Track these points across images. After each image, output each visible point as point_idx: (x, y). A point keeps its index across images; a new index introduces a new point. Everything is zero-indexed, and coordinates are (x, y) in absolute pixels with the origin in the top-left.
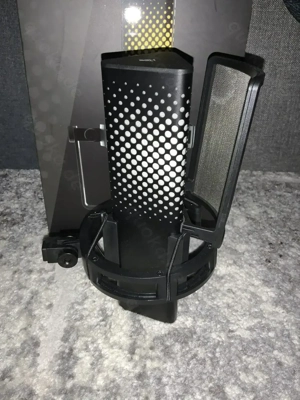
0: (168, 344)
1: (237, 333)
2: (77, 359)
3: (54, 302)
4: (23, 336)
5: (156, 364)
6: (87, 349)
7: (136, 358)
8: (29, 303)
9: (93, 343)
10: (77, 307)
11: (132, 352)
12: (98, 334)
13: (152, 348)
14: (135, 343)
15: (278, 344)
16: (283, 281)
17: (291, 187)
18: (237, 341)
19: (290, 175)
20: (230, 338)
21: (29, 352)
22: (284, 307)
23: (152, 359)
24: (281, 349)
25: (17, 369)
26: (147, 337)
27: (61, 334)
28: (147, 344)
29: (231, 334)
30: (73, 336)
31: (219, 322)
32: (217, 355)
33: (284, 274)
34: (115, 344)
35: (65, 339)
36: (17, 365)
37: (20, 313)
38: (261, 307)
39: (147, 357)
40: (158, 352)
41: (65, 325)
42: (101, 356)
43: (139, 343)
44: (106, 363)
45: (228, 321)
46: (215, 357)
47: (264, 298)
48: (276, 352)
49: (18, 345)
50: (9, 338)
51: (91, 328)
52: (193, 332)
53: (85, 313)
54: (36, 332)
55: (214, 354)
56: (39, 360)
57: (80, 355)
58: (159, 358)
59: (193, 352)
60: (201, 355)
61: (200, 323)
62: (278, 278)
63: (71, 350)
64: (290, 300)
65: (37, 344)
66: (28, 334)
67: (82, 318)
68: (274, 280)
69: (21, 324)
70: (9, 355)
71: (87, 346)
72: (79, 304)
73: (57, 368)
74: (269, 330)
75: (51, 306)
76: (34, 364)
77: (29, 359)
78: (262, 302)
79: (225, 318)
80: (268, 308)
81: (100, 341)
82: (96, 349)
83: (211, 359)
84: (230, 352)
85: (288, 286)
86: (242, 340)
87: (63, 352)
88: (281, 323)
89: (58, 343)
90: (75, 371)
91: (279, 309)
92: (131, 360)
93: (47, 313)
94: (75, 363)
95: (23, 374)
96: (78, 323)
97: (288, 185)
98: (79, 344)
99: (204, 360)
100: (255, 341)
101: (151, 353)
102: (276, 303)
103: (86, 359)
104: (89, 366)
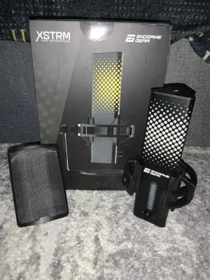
0: (117, 259)
1: (159, 253)
2: (63, 267)
3: (49, 231)
4: (30, 253)
5: (109, 271)
6: (68, 261)
7: (98, 267)
8: (33, 232)
9: (72, 257)
10: (62, 235)
11: (95, 264)
12: (75, 252)
13: (107, 261)
14: (97, 258)
15: (184, 260)
16: (189, 220)
17: (197, 157)
18: (159, 258)
19: (197, 149)
20: (154, 256)
21: (34, 263)
22: (189, 237)
23: (107, 268)
24: (185, 264)
25: (27, 273)
26: (104, 254)
27: (53, 252)
28: (105, 259)
29: (155, 253)
30: (60, 253)
31: (148, 246)
32: (146, 266)
33: (190, 215)
34: (85, 258)
35: (55, 255)
36: (27, 270)
37: (29, 238)
38: (175, 236)
39: (104, 267)
40: (111, 264)
41: (55, 246)
42: (77, 266)
43: (99, 258)
44: (80, 270)
45: (154, 245)
46: (145, 267)
47: (176, 231)
48: (182, 265)
49: (28, 258)
50: (22, 253)
51: (71, 248)
52: (132, 252)
53: (67, 239)
54: (38, 250)
55: (144, 265)
56: (40, 267)
57: (65, 265)
58: (112, 267)
59: (132, 264)
60: (137, 266)
61: (137, 246)
62: (186, 218)
63: (59, 261)
64: (192, 232)
65: (39, 258)
66: (33, 251)
67: (65, 242)
68: (183, 219)
69: (29, 245)
70: (22, 264)
71: (69, 259)
72: (64, 233)
73: (51, 272)
74: (178, 251)
75: (46, 234)
76: (37, 269)
77: (34, 267)
78: (175, 233)
79: (152, 243)
80: (179, 237)
81: (76, 256)
82: (74, 261)
83: (143, 268)
84: (154, 264)
85: (191, 223)
86: (162, 257)
87: (54, 263)
88: (186, 247)
89: (52, 257)
90: (62, 274)
91: (185, 239)
92: (95, 268)
93: (44, 238)
94: (62, 269)
95: (31, 276)
96: (63, 245)
97: (195, 155)
98: (64, 258)
99: (138, 269)
100: (170, 258)
101: (107, 264)
102: (184, 234)
103: (68, 267)
104: (70, 271)
